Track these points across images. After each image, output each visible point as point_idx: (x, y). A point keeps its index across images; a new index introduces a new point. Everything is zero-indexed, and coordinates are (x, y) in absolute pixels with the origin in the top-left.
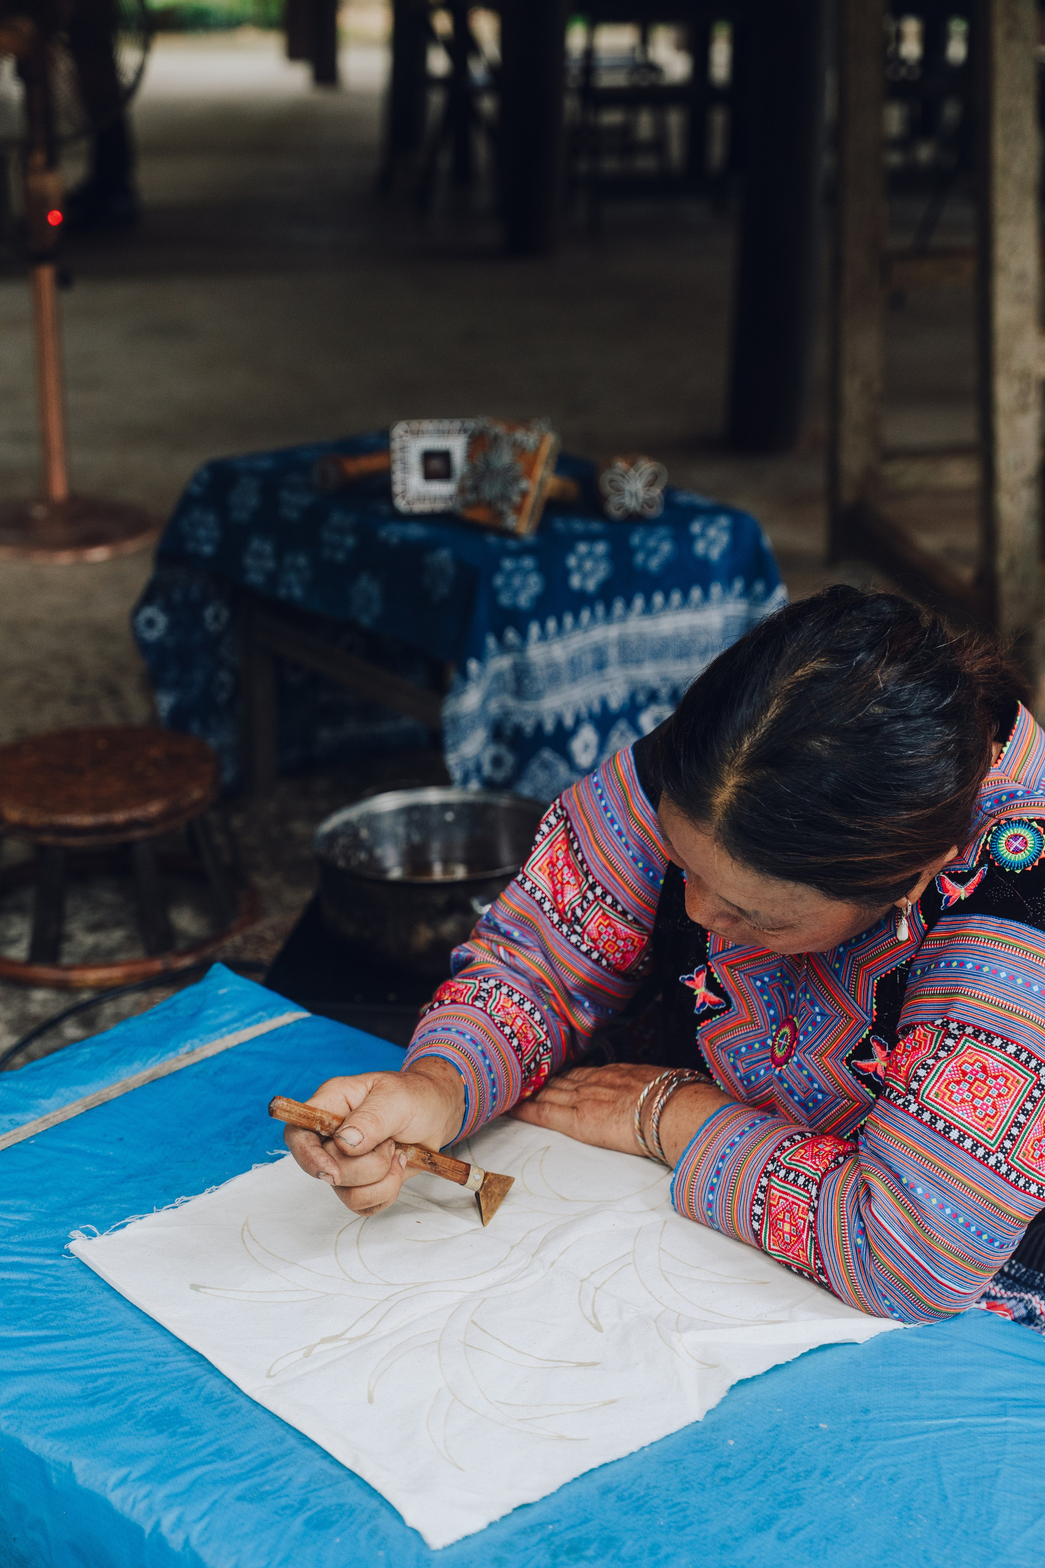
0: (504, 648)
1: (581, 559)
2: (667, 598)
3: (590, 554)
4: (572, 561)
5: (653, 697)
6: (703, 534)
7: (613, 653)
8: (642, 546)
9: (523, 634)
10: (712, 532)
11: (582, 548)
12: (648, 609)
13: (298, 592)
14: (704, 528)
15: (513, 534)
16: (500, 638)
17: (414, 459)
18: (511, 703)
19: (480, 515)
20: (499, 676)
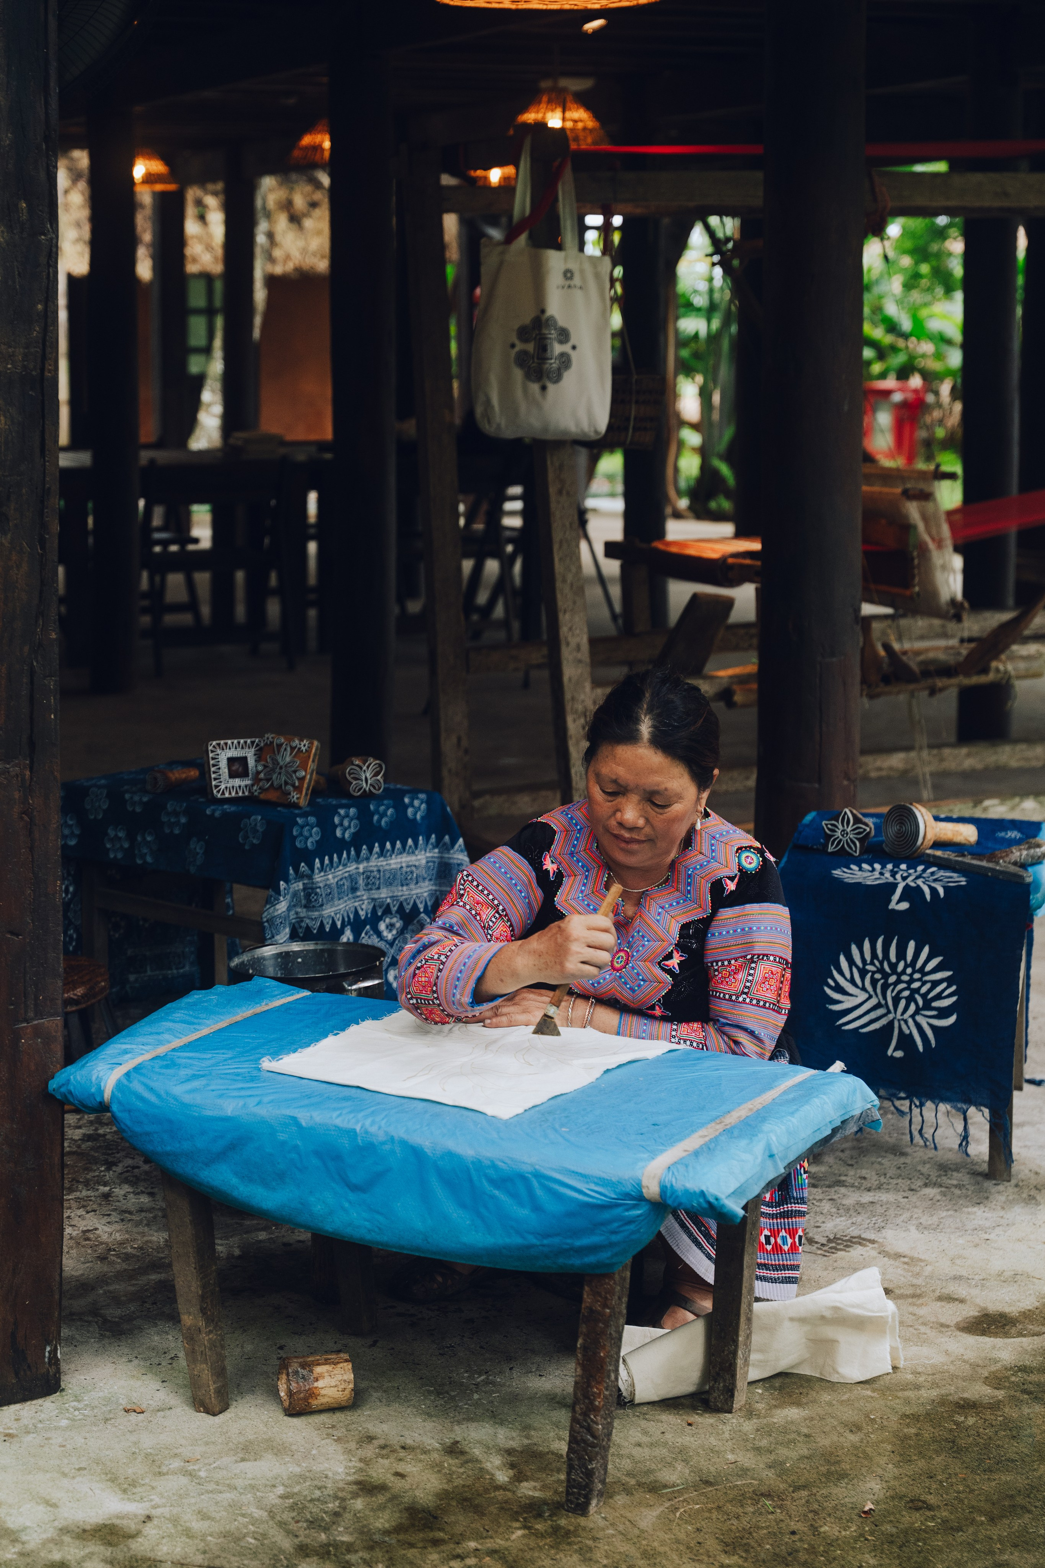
0: (299, 876)
1: (342, 818)
2: (393, 846)
3: (347, 816)
4: (337, 820)
5: (387, 911)
6: (411, 804)
7: (361, 882)
8: (377, 811)
9: (311, 867)
10: (416, 803)
11: (342, 812)
12: (382, 853)
13: (149, 859)
14: (412, 800)
15: (296, 806)
16: (296, 870)
17: (223, 764)
18: (303, 912)
19: (272, 796)
20: (295, 894)
